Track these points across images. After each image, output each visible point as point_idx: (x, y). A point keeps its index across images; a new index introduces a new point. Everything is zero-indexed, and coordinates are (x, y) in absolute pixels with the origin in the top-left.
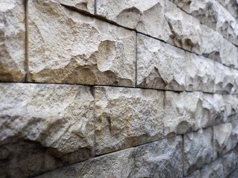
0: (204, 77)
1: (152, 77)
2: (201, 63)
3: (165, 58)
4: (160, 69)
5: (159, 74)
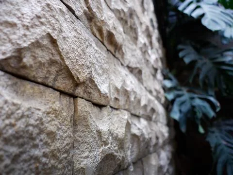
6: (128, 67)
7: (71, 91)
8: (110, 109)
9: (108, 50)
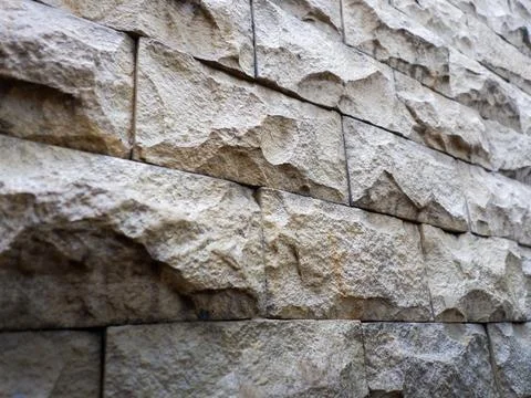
0: (511, 210)
1: (384, 190)
2: (499, 185)
3: (406, 160)
4: (397, 176)
5: (396, 185)
6: (502, 171)
7: (413, 218)
8: (473, 236)
9: (456, 159)
